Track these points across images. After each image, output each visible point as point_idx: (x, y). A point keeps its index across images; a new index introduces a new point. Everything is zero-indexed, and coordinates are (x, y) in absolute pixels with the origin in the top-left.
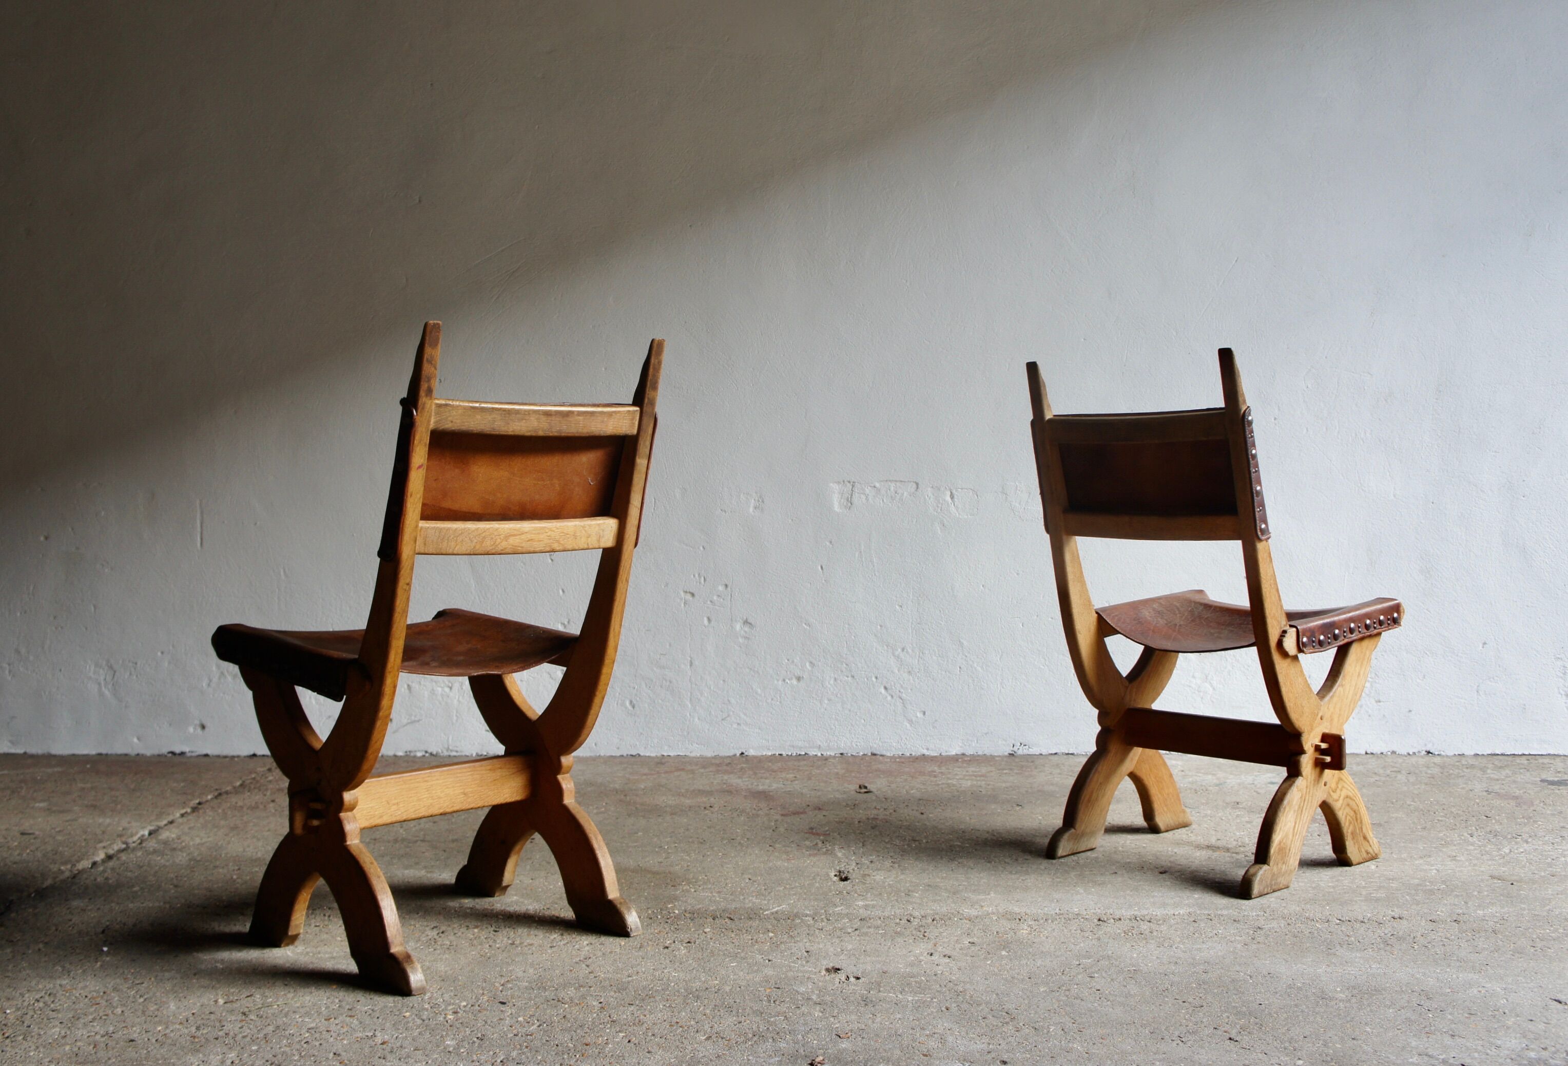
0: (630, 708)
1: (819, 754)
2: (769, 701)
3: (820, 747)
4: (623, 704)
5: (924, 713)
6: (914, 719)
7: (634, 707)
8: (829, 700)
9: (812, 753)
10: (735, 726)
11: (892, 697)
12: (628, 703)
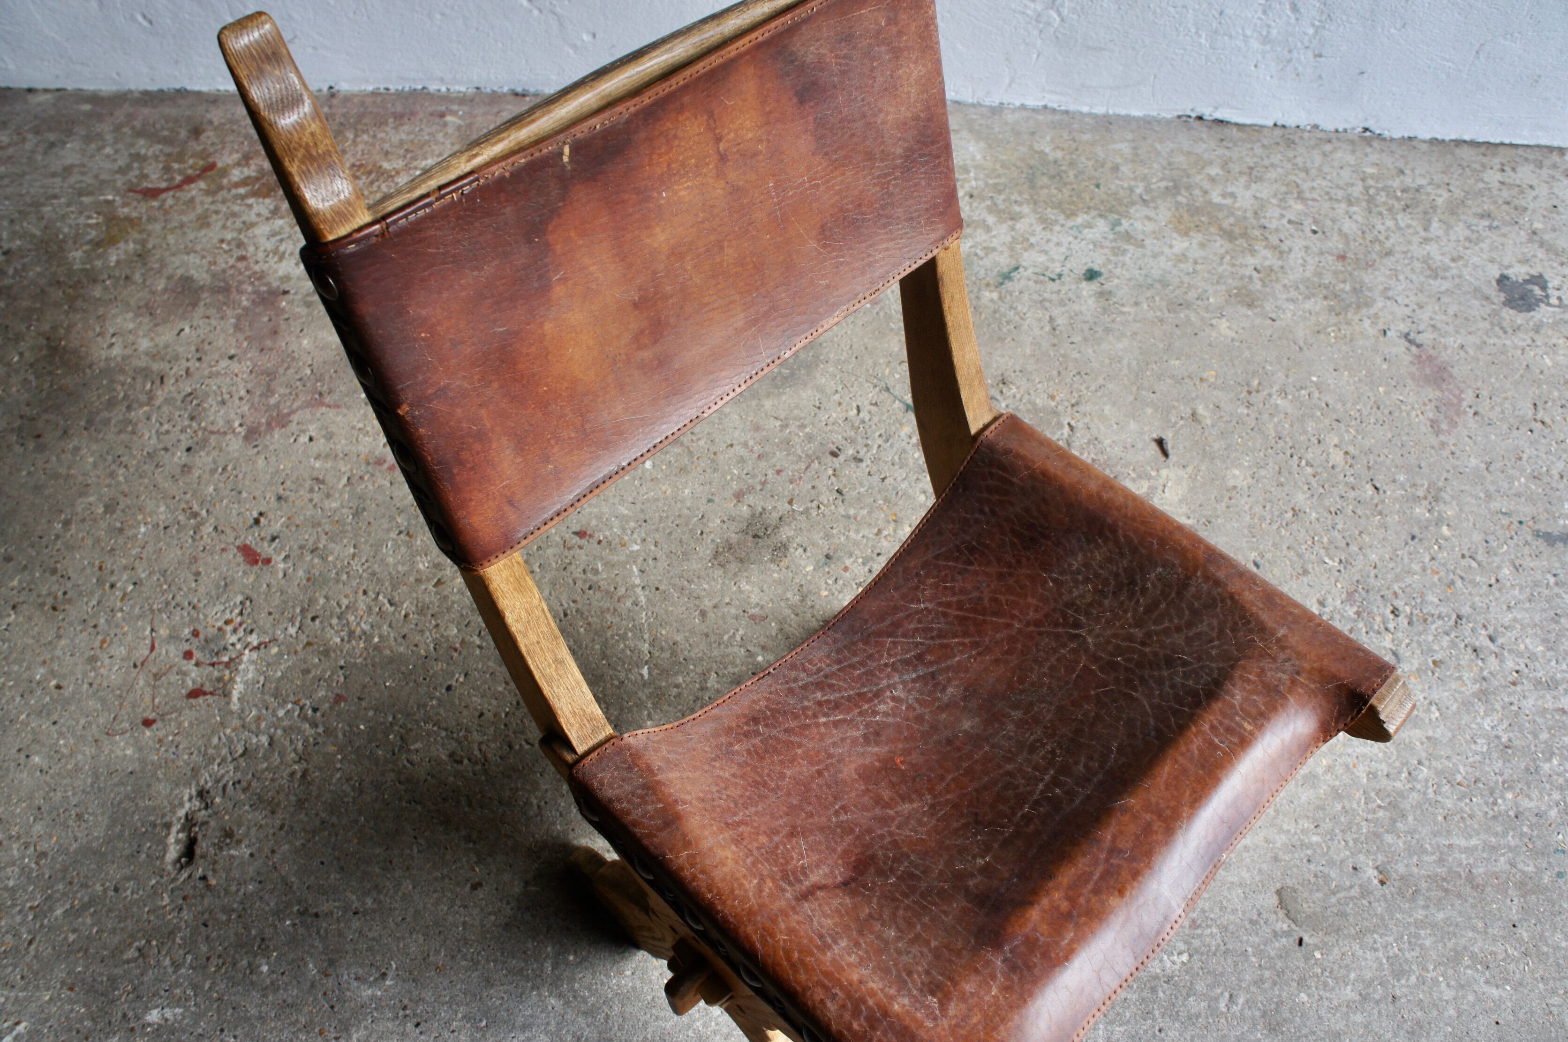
0: (145, 24)
1: (444, 89)
2: (351, 15)
3: (442, 80)
4: (133, 19)
5: (594, 36)
6: (579, 43)
7: (151, 22)
8: (443, 14)
9: (433, 87)
10: (310, 50)
11: (540, 11)
12: (140, 18)
